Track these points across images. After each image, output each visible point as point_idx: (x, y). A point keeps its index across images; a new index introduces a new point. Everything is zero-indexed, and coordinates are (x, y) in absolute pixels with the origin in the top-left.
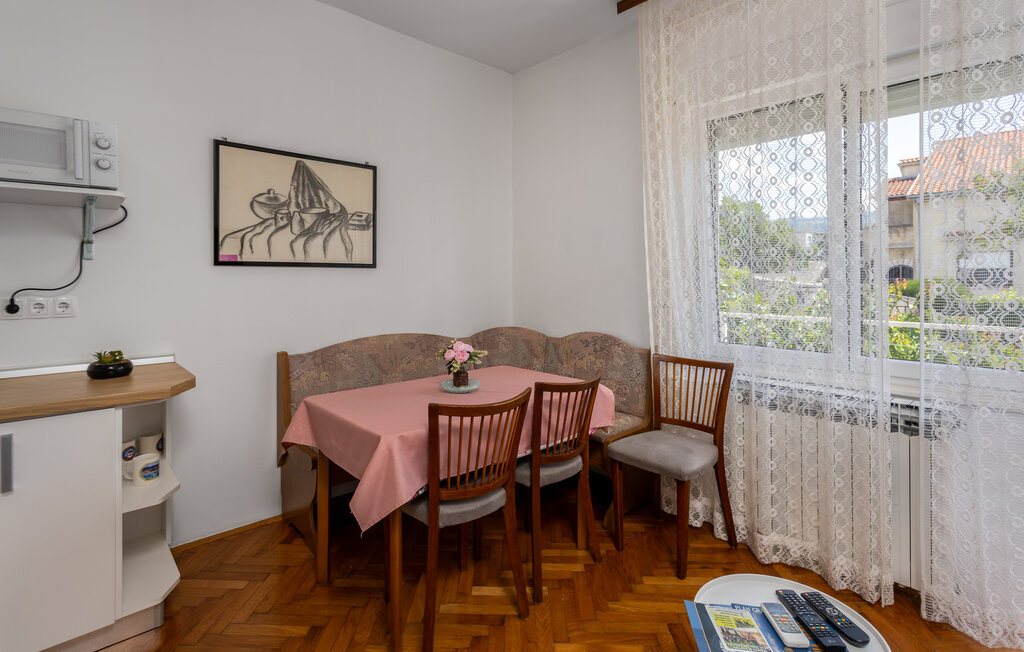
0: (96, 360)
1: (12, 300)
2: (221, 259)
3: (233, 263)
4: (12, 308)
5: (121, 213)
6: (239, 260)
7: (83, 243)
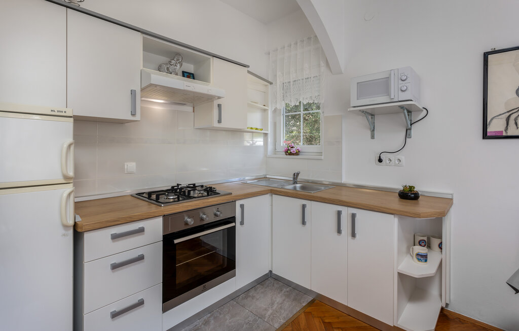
0: (402, 188)
1: (380, 157)
2: (488, 134)
3: (498, 137)
4: (380, 160)
5: (425, 111)
6: (504, 134)
7: (407, 130)
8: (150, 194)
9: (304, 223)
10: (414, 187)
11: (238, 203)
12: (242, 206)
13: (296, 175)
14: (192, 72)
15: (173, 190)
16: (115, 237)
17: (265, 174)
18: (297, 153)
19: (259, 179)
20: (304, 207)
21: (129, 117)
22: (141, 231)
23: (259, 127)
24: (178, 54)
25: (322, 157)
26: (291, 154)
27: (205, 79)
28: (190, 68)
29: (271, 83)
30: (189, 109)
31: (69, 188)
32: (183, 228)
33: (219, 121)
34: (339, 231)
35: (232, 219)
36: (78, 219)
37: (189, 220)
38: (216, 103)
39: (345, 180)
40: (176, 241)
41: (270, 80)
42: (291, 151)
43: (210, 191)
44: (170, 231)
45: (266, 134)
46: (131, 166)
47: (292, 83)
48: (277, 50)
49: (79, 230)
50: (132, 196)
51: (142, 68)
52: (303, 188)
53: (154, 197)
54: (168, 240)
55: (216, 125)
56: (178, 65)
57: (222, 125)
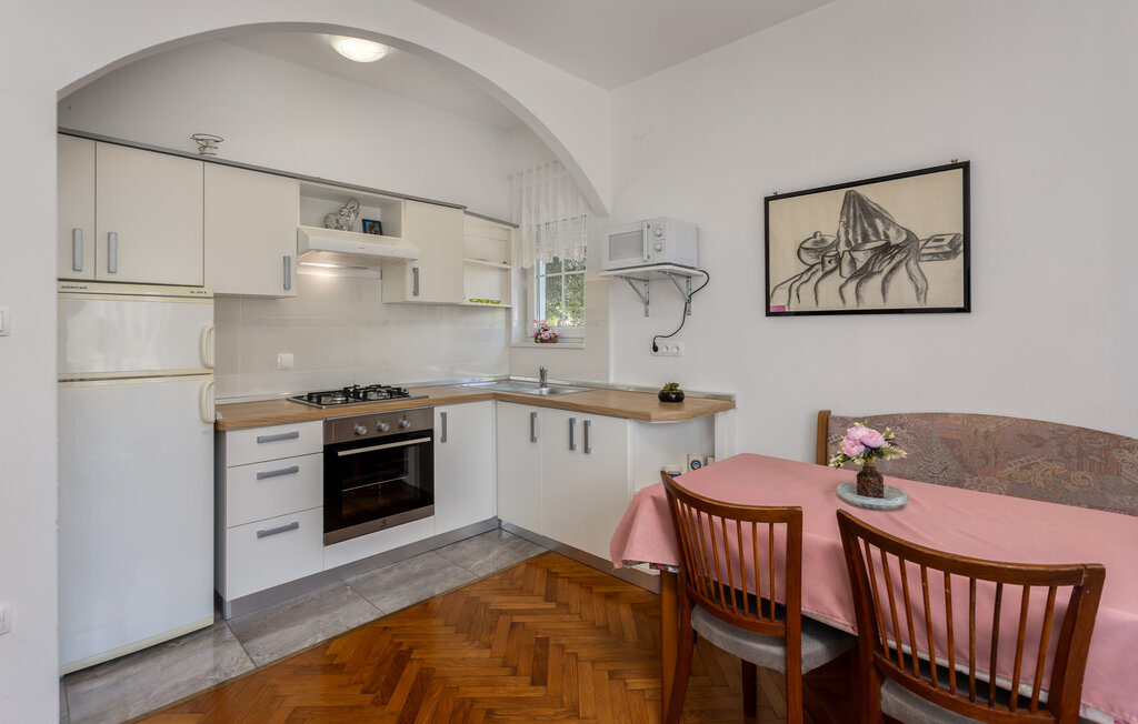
1: (654, 343)
4: (655, 349)
5: (706, 277)
7: (686, 302)
8: (310, 396)
9: (533, 439)
10: (677, 385)
11: (438, 411)
12: (444, 416)
13: (543, 373)
14: (378, 219)
15: (345, 392)
16: (261, 441)
17: (508, 373)
18: (553, 339)
19: (499, 382)
20: (533, 416)
21: (281, 292)
22: (294, 436)
23: (496, 299)
24: (352, 199)
25: (584, 346)
26: (542, 341)
27: (396, 233)
28: (375, 214)
29: (516, 226)
30: (374, 274)
31: (210, 379)
32: (353, 438)
33: (416, 293)
34: (572, 447)
35: (430, 433)
36: (220, 417)
37: (360, 428)
38: (409, 267)
39: (613, 380)
40: (340, 454)
41: (514, 222)
42: (543, 336)
43: (397, 393)
44: (334, 440)
45: (508, 309)
46: (286, 358)
47: (559, 224)
48: (522, 173)
49: (221, 429)
50: (287, 399)
51: (298, 225)
52: (552, 392)
53: (315, 398)
54: (330, 451)
55: (410, 298)
56: (353, 216)
57: (421, 298)
